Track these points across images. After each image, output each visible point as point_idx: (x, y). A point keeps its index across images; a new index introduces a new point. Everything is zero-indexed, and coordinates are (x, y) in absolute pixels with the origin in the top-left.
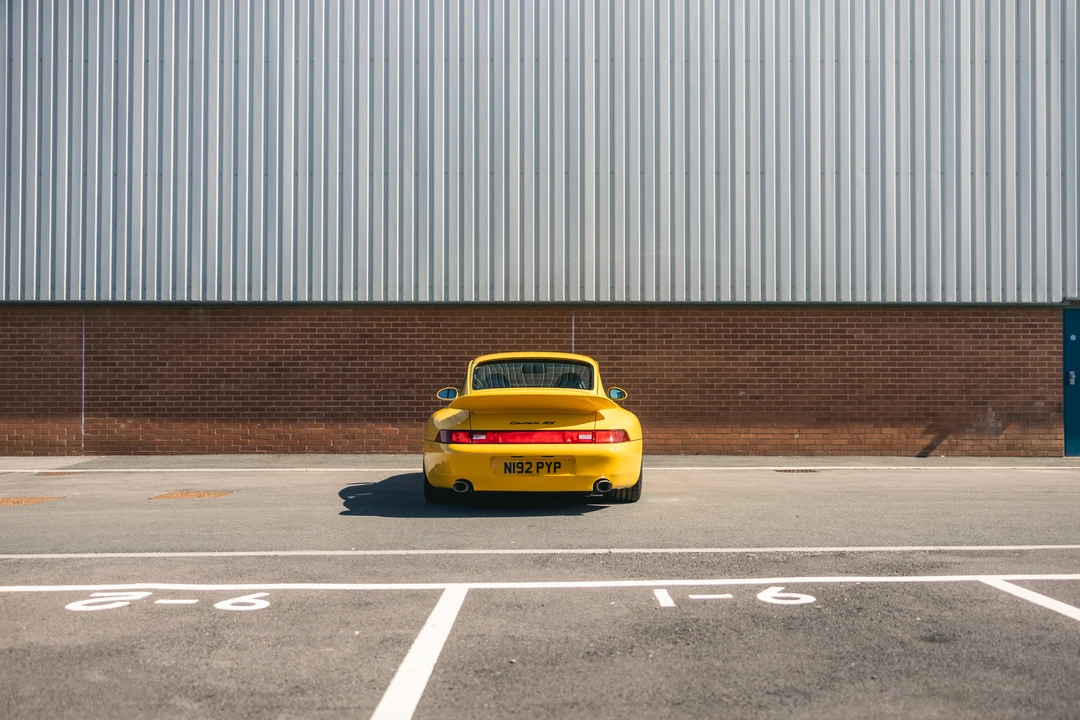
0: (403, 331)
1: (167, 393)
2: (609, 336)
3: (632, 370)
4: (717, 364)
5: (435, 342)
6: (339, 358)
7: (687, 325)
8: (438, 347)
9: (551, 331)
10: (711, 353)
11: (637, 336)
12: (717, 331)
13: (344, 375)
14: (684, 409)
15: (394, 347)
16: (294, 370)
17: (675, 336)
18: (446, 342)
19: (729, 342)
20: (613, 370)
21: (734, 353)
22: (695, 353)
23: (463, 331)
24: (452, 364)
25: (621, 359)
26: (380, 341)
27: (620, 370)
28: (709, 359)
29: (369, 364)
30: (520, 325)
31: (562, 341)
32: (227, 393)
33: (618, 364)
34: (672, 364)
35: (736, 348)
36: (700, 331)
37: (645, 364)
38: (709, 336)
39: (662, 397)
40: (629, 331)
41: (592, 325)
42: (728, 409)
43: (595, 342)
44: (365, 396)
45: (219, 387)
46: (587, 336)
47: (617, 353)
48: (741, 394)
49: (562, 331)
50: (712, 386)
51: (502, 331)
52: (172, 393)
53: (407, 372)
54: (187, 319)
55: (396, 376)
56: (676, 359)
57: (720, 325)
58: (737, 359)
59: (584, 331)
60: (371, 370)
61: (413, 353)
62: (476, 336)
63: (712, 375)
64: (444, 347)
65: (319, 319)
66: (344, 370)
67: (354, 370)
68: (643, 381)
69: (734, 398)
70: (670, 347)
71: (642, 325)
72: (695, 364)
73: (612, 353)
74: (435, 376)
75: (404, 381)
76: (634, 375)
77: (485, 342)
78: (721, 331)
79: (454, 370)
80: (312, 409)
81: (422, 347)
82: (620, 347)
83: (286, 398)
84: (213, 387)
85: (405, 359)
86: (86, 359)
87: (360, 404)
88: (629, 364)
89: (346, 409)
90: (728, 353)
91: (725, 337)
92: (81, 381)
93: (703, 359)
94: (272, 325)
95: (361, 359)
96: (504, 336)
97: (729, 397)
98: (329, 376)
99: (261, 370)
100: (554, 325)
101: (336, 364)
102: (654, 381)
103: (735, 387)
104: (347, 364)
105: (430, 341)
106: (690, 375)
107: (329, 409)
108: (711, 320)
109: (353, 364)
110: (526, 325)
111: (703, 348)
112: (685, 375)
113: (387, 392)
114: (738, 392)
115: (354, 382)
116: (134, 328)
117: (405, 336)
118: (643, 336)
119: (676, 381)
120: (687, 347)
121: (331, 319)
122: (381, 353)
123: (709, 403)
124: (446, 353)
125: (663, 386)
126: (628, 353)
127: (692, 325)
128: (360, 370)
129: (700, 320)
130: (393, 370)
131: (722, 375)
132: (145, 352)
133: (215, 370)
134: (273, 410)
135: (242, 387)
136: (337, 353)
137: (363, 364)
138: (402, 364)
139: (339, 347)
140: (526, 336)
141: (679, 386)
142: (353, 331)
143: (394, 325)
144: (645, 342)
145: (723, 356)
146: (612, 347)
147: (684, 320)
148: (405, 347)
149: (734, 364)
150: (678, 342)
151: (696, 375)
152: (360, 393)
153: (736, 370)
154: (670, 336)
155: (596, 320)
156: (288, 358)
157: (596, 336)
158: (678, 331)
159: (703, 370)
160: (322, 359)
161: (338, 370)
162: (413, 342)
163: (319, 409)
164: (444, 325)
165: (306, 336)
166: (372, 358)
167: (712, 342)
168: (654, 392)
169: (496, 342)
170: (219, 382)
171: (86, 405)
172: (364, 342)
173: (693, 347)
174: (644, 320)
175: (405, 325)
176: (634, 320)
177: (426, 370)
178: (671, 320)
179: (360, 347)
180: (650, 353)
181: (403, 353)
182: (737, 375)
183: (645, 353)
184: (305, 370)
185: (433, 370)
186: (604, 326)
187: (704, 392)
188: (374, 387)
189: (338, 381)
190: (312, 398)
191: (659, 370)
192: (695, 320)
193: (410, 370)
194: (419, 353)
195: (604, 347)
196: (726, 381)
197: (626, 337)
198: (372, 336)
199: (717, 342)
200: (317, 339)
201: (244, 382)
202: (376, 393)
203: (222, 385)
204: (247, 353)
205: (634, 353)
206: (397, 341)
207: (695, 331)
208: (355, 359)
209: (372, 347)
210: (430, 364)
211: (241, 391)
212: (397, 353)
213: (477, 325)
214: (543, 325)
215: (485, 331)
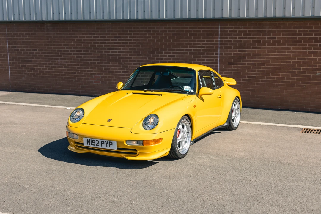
0: (134, 34)
1: (38, 64)
2: (239, 38)
3: (252, 58)
4: (303, 55)
5: (149, 40)
6: (106, 49)
7: (285, 31)
8: (150, 43)
9: (207, 35)
10: (300, 49)
11: (255, 38)
12: (304, 35)
13: (109, 57)
14: (282, 82)
15: (130, 43)
16: (87, 54)
17: (278, 38)
18: (154, 40)
19: (312, 42)
20: (241, 58)
21: (314, 49)
22: (290, 49)
23: (162, 34)
24: (157, 53)
25: (245, 51)
26: (123, 40)
27: (245, 58)
28: (299, 52)
29: (119, 52)
30: (191, 31)
31: (213, 41)
32: (61, 64)
33: (244, 54)
34: (275, 55)
35: (317, 45)
36: (294, 35)
37: (259, 55)
38: (299, 38)
39: (269, 75)
40: (250, 35)
41: (230, 31)
42: (310, 83)
43: (231, 41)
44: (118, 68)
45: (58, 62)
46: (227, 38)
47: (243, 48)
48: (318, 74)
49: (213, 35)
50: (300, 69)
51: (182, 34)
52: (40, 64)
53: (136, 57)
54: (44, 29)
55: (131, 58)
56: (278, 52)
57: (307, 31)
58: (317, 52)
59: (225, 35)
60: (120, 55)
61: (139, 46)
62: (169, 38)
63: (300, 62)
64: (153, 43)
65: (97, 29)
66: (108, 55)
67: (112, 55)
68: (258, 64)
69: (313, 76)
70: (275, 45)
71: (259, 31)
72: (290, 55)
73: (240, 48)
74: (149, 59)
75: (135, 61)
76: (253, 61)
77: (173, 41)
78: (308, 35)
79: (158, 56)
80: (95, 74)
81: (142, 43)
82: (245, 44)
83: (84, 68)
84: (55, 62)
85: (135, 49)
86: (9, 47)
87: (116, 72)
88: (250, 55)
89: (109, 74)
90: (311, 49)
91: (309, 38)
92: (7, 57)
93: (295, 52)
94: (77, 31)
95: (116, 49)
96: (182, 38)
97: (310, 76)
98: (102, 57)
99: (74, 54)
100: (209, 31)
101: (105, 52)
102: (264, 65)
103: (314, 70)
104: (109, 52)
105: (146, 40)
106: (287, 62)
107: (102, 74)
108: (301, 28)
109: (112, 52)
110: (194, 31)
111: (295, 45)
112: (283, 62)
113: (127, 67)
114: (317, 73)
115: (113, 61)
116: (24, 33)
117: (135, 37)
118: (258, 38)
119: (277, 65)
120: (285, 45)
121: (101, 29)
122: (124, 46)
123: (297, 79)
124: (155, 46)
125: (269, 68)
126: (250, 48)
127: (289, 31)
128: (115, 55)
129: (294, 28)
130: (130, 55)
131: (307, 63)
132: (29, 45)
133: (56, 53)
134: (80, 73)
135: (67, 62)
136: (105, 46)
137: (116, 52)
138: (134, 52)
139: (105, 43)
140: (194, 38)
141: (279, 68)
142: (112, 34)
143: (130, 31)
144: (260, 41)
145: (308, 50)
146: (241, 44)
147: (284, 28)
148: (135, 43)
149: (314, 56)
150: (280, 41)
151: (290, 62)
152: (116, 66)
153: (316, 59)
154: (275, 38)
155: (232, 28)
156: (84, 48)
157: (232, 38)
158: (280, 35)
159: (295, 59)
160: (98, 49)
161: (105, 55)
162: (139, 40)
163: (98, 74)
164: (153, 31)
165: (91, 37)
166: (120, 49)
167: (301, 42)
168: (264, 71)
169: (178, 41)
170: (58, 59)
171: (10, 68)
172: (116, 40)
173: (288, 45)
174: (260, 28)
175: (135, 31)
176: (254, 28)
177: (145, 55)
178: (277, 28)
179: (115, 43)
180: (263, 48)
181: (134, 46)
182: (316, 63)
183: (259, 48)
184: (92, 54)
185: (148, 56)
186: (236, 31)
187: (295, 72)
188: (122, 64)
189: (106, 60)
190: (95, 68)
191: (267, 58)
192: (290, 28)
193: (138, 55)
194: (142, 46)
195: (236, 44)
196: (309, 66)
197: (249, 38)
198: (120, 37)
199: (304, 42)
200: (96, 39)
201: (67, 59)
202: (123, 67)
203: (59, 61)
204: (68, 45)
205: (253, 48)
206: (131, 40)
207: (290, 35)
208: (112, 49)
209: (120, 43)
210: (147, 52)
211: (66, 63)
212: (131, 46)
213: (169, 31)
214: (203, 31)
215: (173, 34)
